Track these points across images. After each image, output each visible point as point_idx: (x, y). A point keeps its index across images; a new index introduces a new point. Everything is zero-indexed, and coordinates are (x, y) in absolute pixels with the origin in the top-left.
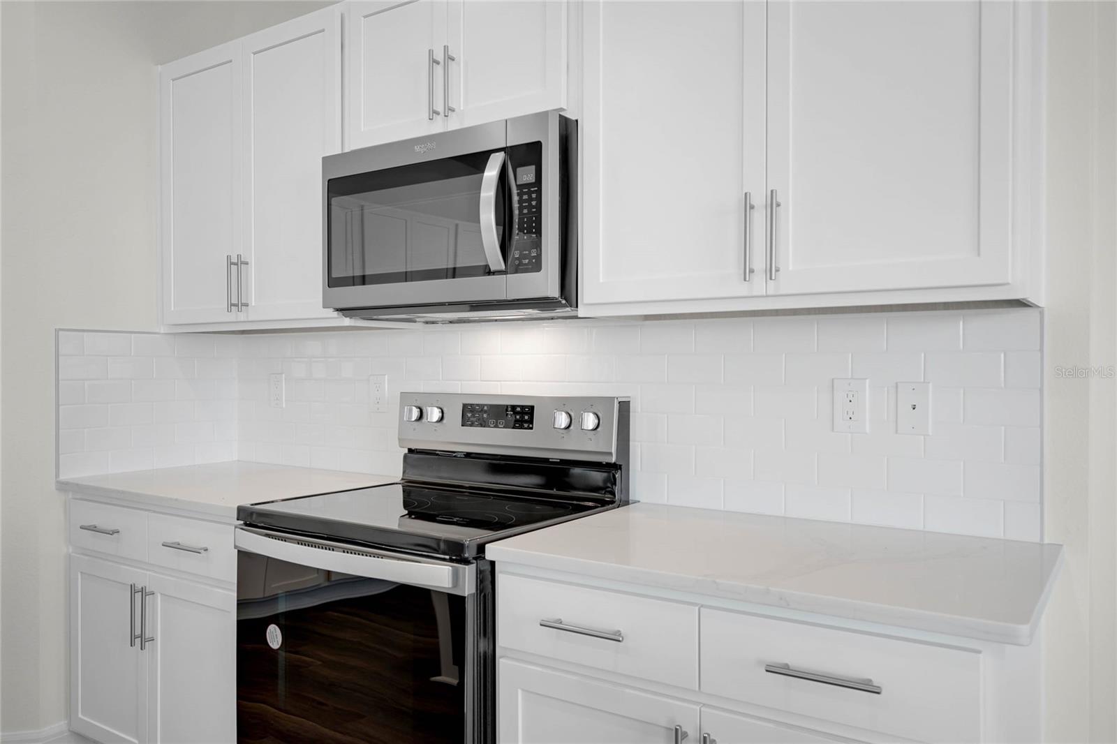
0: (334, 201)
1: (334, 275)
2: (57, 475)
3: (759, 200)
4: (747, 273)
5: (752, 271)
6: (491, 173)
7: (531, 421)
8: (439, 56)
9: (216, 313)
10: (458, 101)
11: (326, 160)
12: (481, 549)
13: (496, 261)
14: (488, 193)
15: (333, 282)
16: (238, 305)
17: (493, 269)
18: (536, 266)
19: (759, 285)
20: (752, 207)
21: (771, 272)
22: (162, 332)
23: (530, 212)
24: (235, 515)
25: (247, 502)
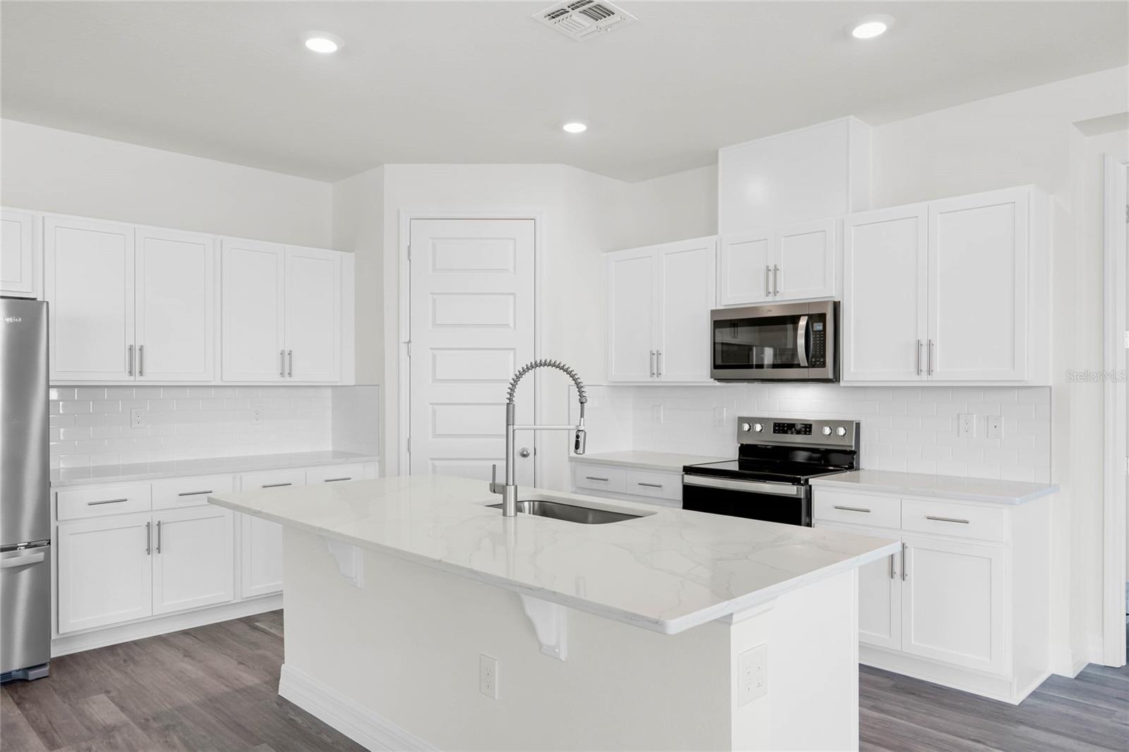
0: (716, 330)
1: (717, 364)
2: (569, 454)
3: (924, 342)
4: (919, 371)
5: (921, 371)
6: (803, 322)
7: (810, 431)
8: (772, 268)
9: (643, 377)
10: (780, 288)
11: (712, 312)
12: (807, 481)
13: (803, 362)
14: (801, 332)
15: (716, 367)
16: (656, 373)
17: (802, 365)
18: (823, 365)
19: (924, 376)
20: (921, 345)
21: (929, 372)
22: (605, 385)
23: (820, 342)
24: (682, 470)
25: (687, 464)
